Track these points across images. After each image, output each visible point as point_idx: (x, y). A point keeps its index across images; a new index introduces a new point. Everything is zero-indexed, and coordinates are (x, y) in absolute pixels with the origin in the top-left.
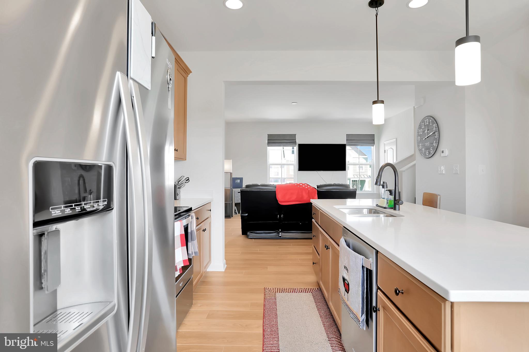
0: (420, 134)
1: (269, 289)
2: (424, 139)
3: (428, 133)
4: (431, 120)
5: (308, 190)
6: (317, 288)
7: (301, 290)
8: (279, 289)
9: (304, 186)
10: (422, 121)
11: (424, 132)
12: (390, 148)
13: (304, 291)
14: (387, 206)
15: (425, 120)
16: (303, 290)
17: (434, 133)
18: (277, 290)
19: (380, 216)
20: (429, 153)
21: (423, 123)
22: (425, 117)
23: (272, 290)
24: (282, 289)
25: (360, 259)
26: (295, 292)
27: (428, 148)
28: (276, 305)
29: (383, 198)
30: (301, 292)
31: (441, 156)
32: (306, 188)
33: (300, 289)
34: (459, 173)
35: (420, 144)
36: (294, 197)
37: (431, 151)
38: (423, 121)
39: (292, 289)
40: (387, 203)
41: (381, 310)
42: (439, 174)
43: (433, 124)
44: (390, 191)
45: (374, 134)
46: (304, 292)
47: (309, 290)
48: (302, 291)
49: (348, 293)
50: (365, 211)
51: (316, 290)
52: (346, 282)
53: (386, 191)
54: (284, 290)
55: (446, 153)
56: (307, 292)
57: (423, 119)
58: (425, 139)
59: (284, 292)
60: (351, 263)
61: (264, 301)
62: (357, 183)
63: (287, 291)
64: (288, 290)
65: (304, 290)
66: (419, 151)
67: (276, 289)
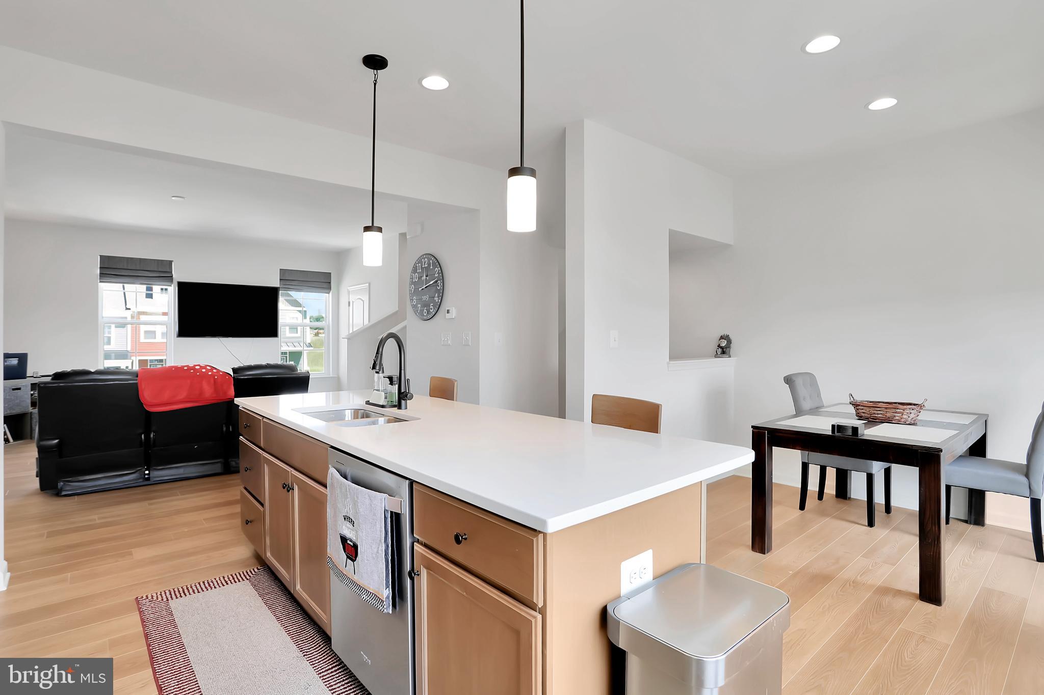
0: (414, 281)
1: (150, 597)
2: (420, 289)
3: (427, 281)
4: (431, 261)
5: (215, 378)
6: (257, 568)
7: (225, 580)
8: (175, 592)
9: (204, 370)
10: (417, 260)
11: (420, 278)
12: (358, 299)
13: (231, 581)
14: (385, 404)
15: (423, 260)
16: (229, 578)
17: (436, 282)
18: (170, 594)
19: (378, 420)
20: (428, 312)
21: (420, 265)
22: (423, 255)
23: (157, 598)
24: (181, 590)
25: (381, 500)
26: (213, 588)
27: (426, 305)
28: (176, 627)
29: (378, 390)
30: (225, 584)
31: (447, 317)
32: (210, 373)
33: (222, 579)
34: (470, 344)
35: (415, 297)
36: (182, 395)
37: (432, 309)
38: (419, 261)
39: (204, 582)
40: (386, 398)
41: (424, 573)
42: (443, 345)
43: (435, 267)
44: (391, 379)
45: (330, 273)
46: (231, 583)
47: (242, 575)
48: (226, 582)
49: (353, 561)
50: (348, 415)
51: (255, 572)
52: (350, 543)
53: (384, 377)
54: (186, 591)
55: (454, 313)
56: (239, 581)
57: (420, 257)
58: (423, 289)
59: (187, 594)
60: (361, 510)
61: (144, 626)
62: (286, 357)
63: (194, 591)
64: (195, 588)
65: (231, 578)
66: (413, 308)
67: (165, 593)
